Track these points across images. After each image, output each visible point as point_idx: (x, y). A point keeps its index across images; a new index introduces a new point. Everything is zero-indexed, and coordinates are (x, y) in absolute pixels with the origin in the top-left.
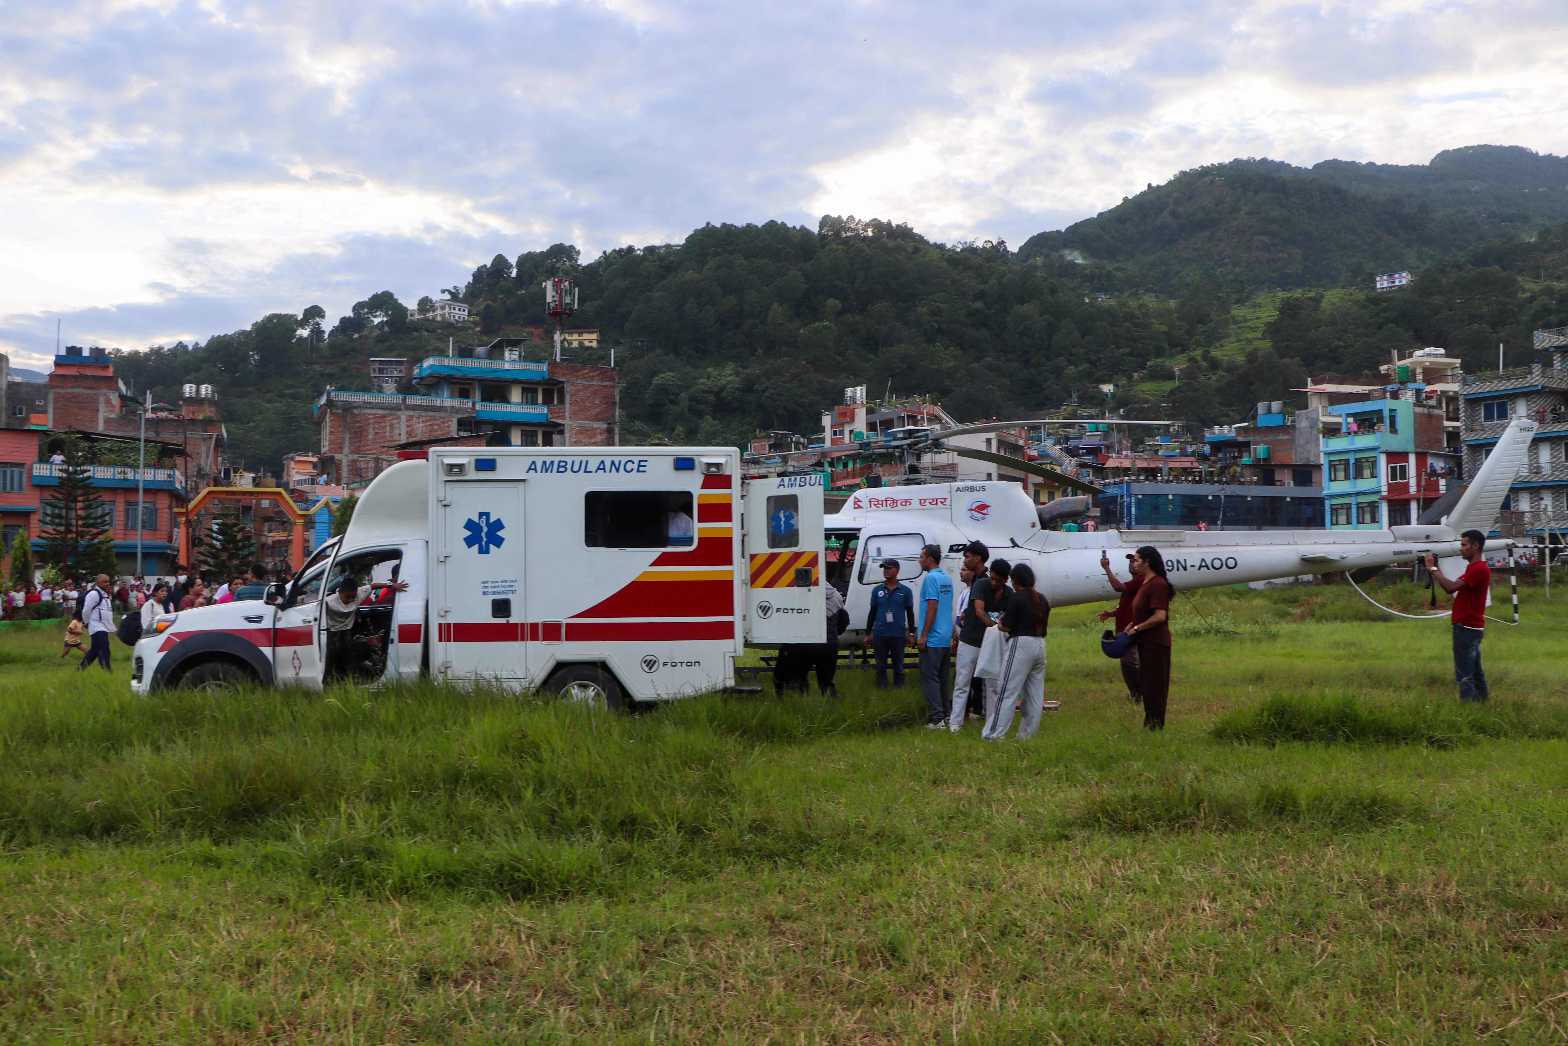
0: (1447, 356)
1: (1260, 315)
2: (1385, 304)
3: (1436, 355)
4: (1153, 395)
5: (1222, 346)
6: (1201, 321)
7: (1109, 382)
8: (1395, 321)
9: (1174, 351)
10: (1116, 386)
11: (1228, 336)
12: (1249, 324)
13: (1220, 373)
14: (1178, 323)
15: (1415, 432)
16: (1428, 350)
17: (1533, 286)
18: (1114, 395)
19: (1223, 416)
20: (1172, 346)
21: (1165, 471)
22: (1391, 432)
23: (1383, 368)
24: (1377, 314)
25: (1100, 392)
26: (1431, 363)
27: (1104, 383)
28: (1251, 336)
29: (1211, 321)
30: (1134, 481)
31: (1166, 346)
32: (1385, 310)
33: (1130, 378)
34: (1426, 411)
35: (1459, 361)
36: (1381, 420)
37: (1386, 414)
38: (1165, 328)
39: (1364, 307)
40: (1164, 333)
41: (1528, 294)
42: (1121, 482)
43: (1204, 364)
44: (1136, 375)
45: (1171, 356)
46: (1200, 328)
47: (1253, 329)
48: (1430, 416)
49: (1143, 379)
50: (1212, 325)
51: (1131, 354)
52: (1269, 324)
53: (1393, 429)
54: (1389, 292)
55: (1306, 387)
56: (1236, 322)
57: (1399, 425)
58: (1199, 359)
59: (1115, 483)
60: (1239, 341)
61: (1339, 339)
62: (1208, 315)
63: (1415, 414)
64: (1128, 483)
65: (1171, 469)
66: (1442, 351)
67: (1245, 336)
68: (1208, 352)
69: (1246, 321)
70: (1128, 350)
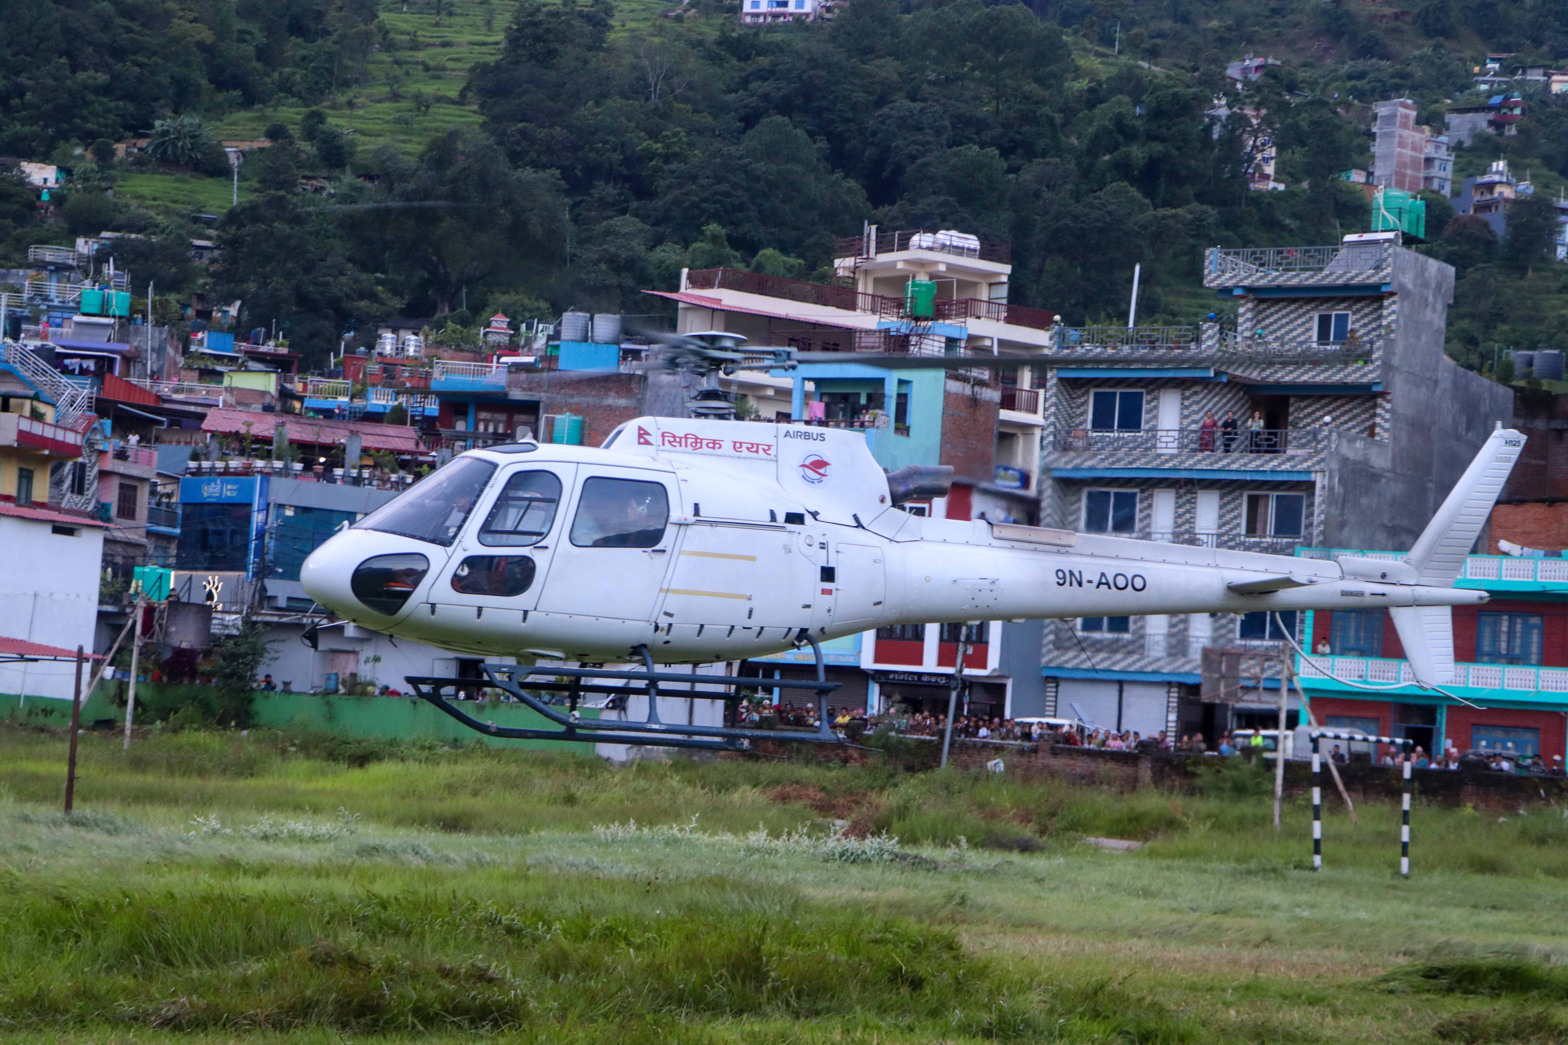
0: (984, 255)
1: (451, 36)
2: (764, 61)
3: (959, 251)
4: (167, 212)
5: (350, 104)
6: (298, 29)
7: (45, 158)
8: (785, 107)
9: (221, 97)
10: (65, 171)
11: (364, 79)
12: (421, 55)
13: (348, 178)
14: (238, 25)
15: (944, 434)
16: (943, 236)
17: (1095, 63)
18: (58, 199)
19: (362, 296)
20: (220, 84)
21: (353, 454)
22: (897, 429)
23: (843, 265)
24: (745, 83)
25: (22, 182)
26: (950, 267)
27: (31, 157)
28: (429, 89)
29: (326, 33)
30: (280, 473)
31: (204, 82)
32: (763, 75)
33: (104, 155)
34: (968, 390)
35: (1007, 269)
36: (876, 400)
37: (891, 389)
38: (206, 35)
39: (714, 59)
40: (201, 46)
41: (1083, 84)
42: (247, 472)
43: (307, 148)
44: (120, 149)
45: (214, 111)
46: (294, 47)
47: (435, 72)
48: (974, 402)
49: (140, 164)
50: (326, 44)
51: (105, 90)
52: (481, 71)
53: (902, 425)
54: (771, 29)
55: (676, 288)
56: (390, 46)
57: (914, 417)
58: (294, 131)
59: (226, 472)
60: (396, 97)
61: (654, 135)
62: (319, 16)
63: (947, 394)
64: (265, 476)
65: (365, 451)
66: (972, 242)
67: (413, 88)
68: (319, 117)
69: (415, 46)
70: (102, 78)
